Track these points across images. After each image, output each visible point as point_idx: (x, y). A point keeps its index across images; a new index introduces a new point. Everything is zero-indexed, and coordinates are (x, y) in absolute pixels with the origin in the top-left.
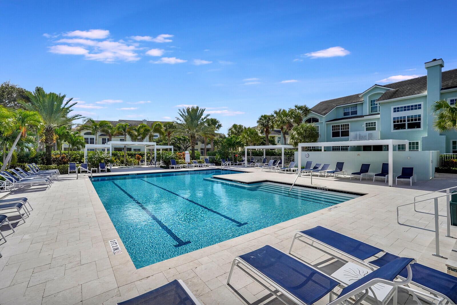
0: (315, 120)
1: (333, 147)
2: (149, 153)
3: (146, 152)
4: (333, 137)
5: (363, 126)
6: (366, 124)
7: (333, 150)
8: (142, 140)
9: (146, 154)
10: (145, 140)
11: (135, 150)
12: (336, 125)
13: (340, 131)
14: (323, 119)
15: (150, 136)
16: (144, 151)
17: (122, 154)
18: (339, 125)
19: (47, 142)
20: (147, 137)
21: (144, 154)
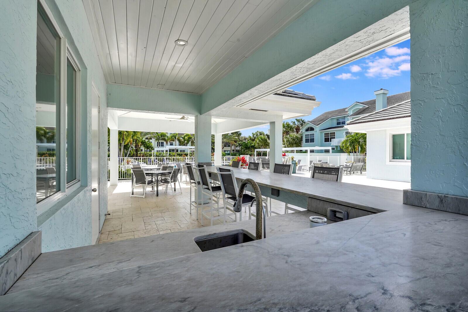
0: (312, 129)
1: (325, 150)
2: (191, 154)
3: (189, 153)
4: (325, 142)
5: (344, 134)
6: (346, 132)
7: (325, 152)
8: (186, 145)
9: (189, 154)
10: (188, 145)
11: (181, 151)
12: (327, 133)
13: (330, 137)
14: (317, 128)
15: (192, 141)
16: (188, 152)
17: (173, 154)
18: (329, 133)
19: (136, 147)
20: (190, 143)
21: (188, 154)
